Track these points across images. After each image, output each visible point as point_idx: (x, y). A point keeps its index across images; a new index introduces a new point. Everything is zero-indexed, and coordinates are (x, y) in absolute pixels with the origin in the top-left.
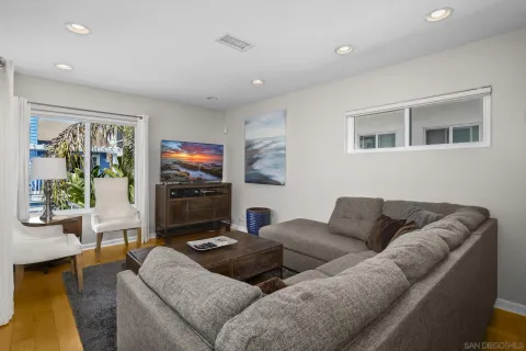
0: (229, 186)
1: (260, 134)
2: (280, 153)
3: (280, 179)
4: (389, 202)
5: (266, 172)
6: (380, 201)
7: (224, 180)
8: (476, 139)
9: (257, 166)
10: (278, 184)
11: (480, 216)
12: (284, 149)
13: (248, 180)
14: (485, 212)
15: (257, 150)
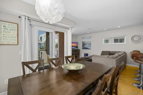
0: (79, 50)
1: (85, 40)
2: (90, 44)
3: (90, 48)
4: (111, 52)
5: (87, 47)
6: (109, 51)
7: (78, 49)
8: (123, 42)
9: (85, 46)
10: (89, 49)
11: (124, 53)
12: (91, 43)
13: (83, 48)
14: (125, 52)
15: (85, 43)
